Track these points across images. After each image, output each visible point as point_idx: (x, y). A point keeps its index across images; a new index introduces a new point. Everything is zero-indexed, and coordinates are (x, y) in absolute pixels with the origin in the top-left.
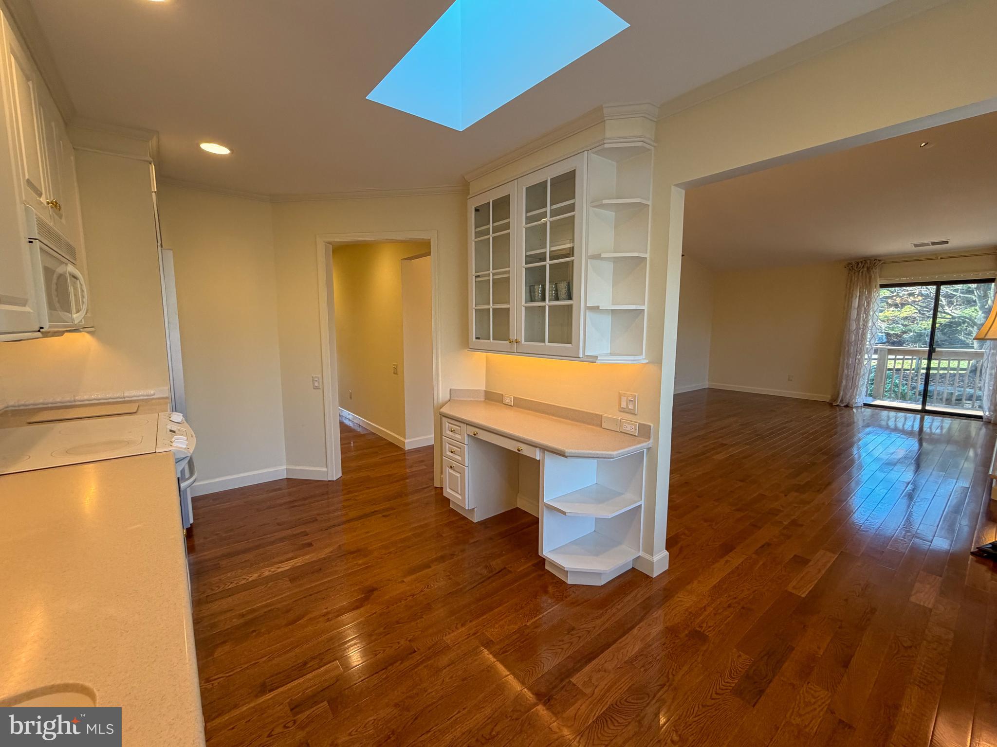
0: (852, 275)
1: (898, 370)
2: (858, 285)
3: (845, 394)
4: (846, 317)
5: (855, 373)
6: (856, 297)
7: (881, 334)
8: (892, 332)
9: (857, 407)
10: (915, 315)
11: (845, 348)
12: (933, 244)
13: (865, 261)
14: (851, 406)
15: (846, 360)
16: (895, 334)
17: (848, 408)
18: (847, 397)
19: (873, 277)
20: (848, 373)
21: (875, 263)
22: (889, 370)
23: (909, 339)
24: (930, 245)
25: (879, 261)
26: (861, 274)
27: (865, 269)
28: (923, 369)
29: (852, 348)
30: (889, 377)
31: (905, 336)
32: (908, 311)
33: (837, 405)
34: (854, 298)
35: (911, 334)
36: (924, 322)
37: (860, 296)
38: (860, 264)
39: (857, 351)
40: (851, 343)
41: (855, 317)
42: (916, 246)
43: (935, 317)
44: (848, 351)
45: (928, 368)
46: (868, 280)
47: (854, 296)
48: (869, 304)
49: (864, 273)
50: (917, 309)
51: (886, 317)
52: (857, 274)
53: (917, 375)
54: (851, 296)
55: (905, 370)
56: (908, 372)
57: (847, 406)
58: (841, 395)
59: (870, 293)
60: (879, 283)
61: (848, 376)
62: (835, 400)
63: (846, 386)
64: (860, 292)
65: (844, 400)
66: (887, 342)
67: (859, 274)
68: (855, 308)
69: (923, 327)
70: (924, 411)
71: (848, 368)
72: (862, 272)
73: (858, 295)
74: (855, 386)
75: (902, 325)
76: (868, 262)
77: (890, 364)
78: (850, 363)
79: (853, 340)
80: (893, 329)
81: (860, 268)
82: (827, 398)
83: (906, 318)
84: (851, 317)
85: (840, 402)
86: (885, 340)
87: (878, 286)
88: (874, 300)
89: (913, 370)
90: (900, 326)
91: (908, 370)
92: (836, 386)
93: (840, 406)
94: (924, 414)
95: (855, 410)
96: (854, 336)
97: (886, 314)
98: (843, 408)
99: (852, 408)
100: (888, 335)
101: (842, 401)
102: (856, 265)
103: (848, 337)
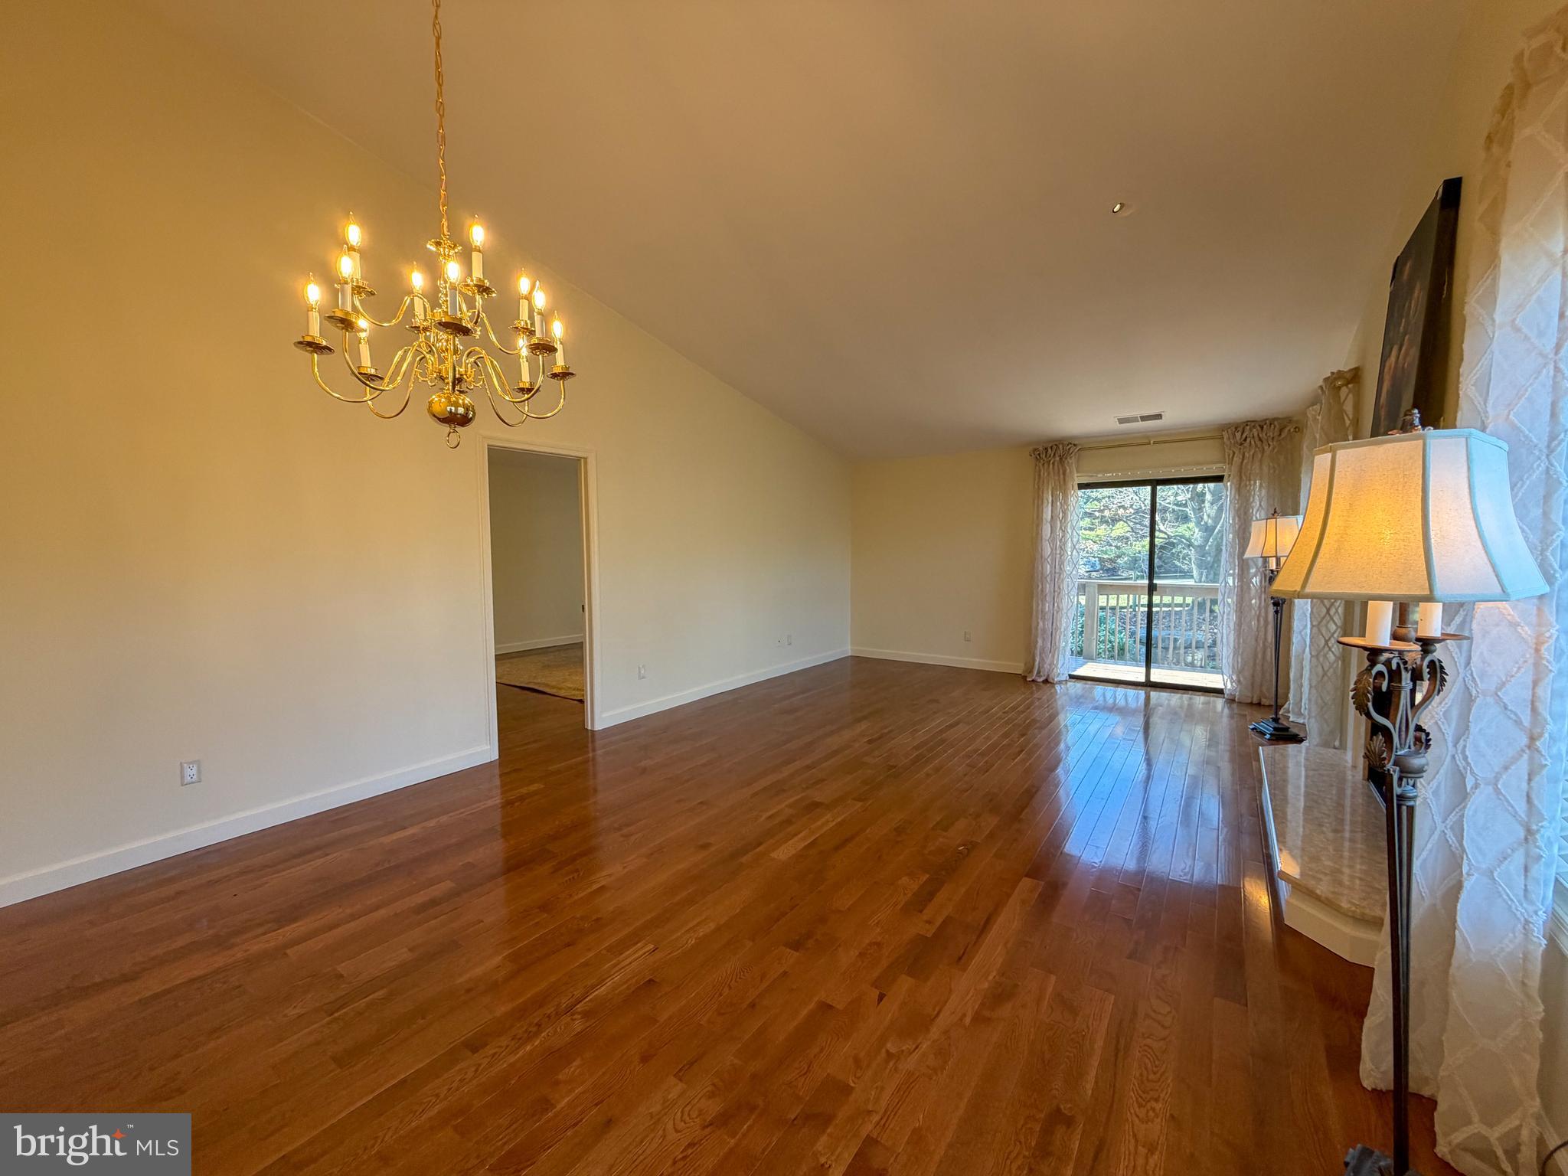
0: (1039, 467)
1: (1113, 609)
2: (1048, 483)
3: (1042, 660)
4: (1036, 538)
5: (1054, 627)
6: (1048, 503)
7: (1094, 559)
8: (1106, 557)
9: (1060, 682)
10: (1128, 535)
11: (1038, 586)
12: (1144, 418)
13: (1056, 445)
14: (1052, 681)
15: (1041, 606)
16: (1109, 559)
17: (1048, 685)
18: (1045, 666)
19: (1068, 471)
20: (1044, 625)
21: (1069, 449)
22: (1103, 608)
23: (1124, 565)
24: (1138, 421)
25: (1075, 445)
26: (1051, 466)
27: (1058, 459)
28: (1142, 606)
29: (1048, 586)
30: (1102, 621)
31: (1119, 561)
32: (1120, 529)
33: (1033, 681)
34: (1045, 504)
35: (1126, 559)
36: (1138, 543)
37: (1052, 501)
38: (1050, 450)
39: (1054, 592)
40: (1046, 578)
41: (1049, 535)
42: (1121, 421)
43: (1152, 536)
44: (1042, 591)
45: (1150, 605)
46: (1062, 476)
47: (1045, 501)
48: (1065, 513)
49: (1056, 464)
50: (1129, 526)
51: (1097, 536)
52: (1046, 465)
53: (1135, 615)
54: (1040, 502)
55: (1121, 608)
56: (1125, 610)
57: (1046, 681)
58: (1037, 663)
59: (1065, 497)
60: (1077, 481)
61: (1044, 631)
62: (1031, 671)
63: (1043, 649)
64: (1052, 496)
65: (1042, 670)
66: (1102, 569)
67: (1049, 466)
68: (1047, 521)
69: (1138, 549)
70: (1149, 685)
71: (1044, 619)
72: (1053, 463)
73: (1050, 501)
74: (1053, 648)
75: (1116, 547)
76: (1061, 447)
77: (1102, 600)
78: (1047, 609)
79: (1048, 572)
80: (1106, 553)
81: (1050, 456)
82: (1018, 668)
83: (1119, 538)
84: (1044, 537)
85: (1036, 676)
86: (1099, 567)
87: (1076, 487)
88: (1072, 508)
89: (1131, 607)
90: (1113, 548)
91: (1125, 608)
92: (1030, 648)
93: (1036, 681)
94: (1149, 689)
95: (1058, 687)
96: (1049, 566)
97: (1098, 533)
98: (1041, 684)
99: (1053, 684)
100: (1101, 560)
101: (1039, 672)
102: (1044, 452)
103: (1040, 568)
